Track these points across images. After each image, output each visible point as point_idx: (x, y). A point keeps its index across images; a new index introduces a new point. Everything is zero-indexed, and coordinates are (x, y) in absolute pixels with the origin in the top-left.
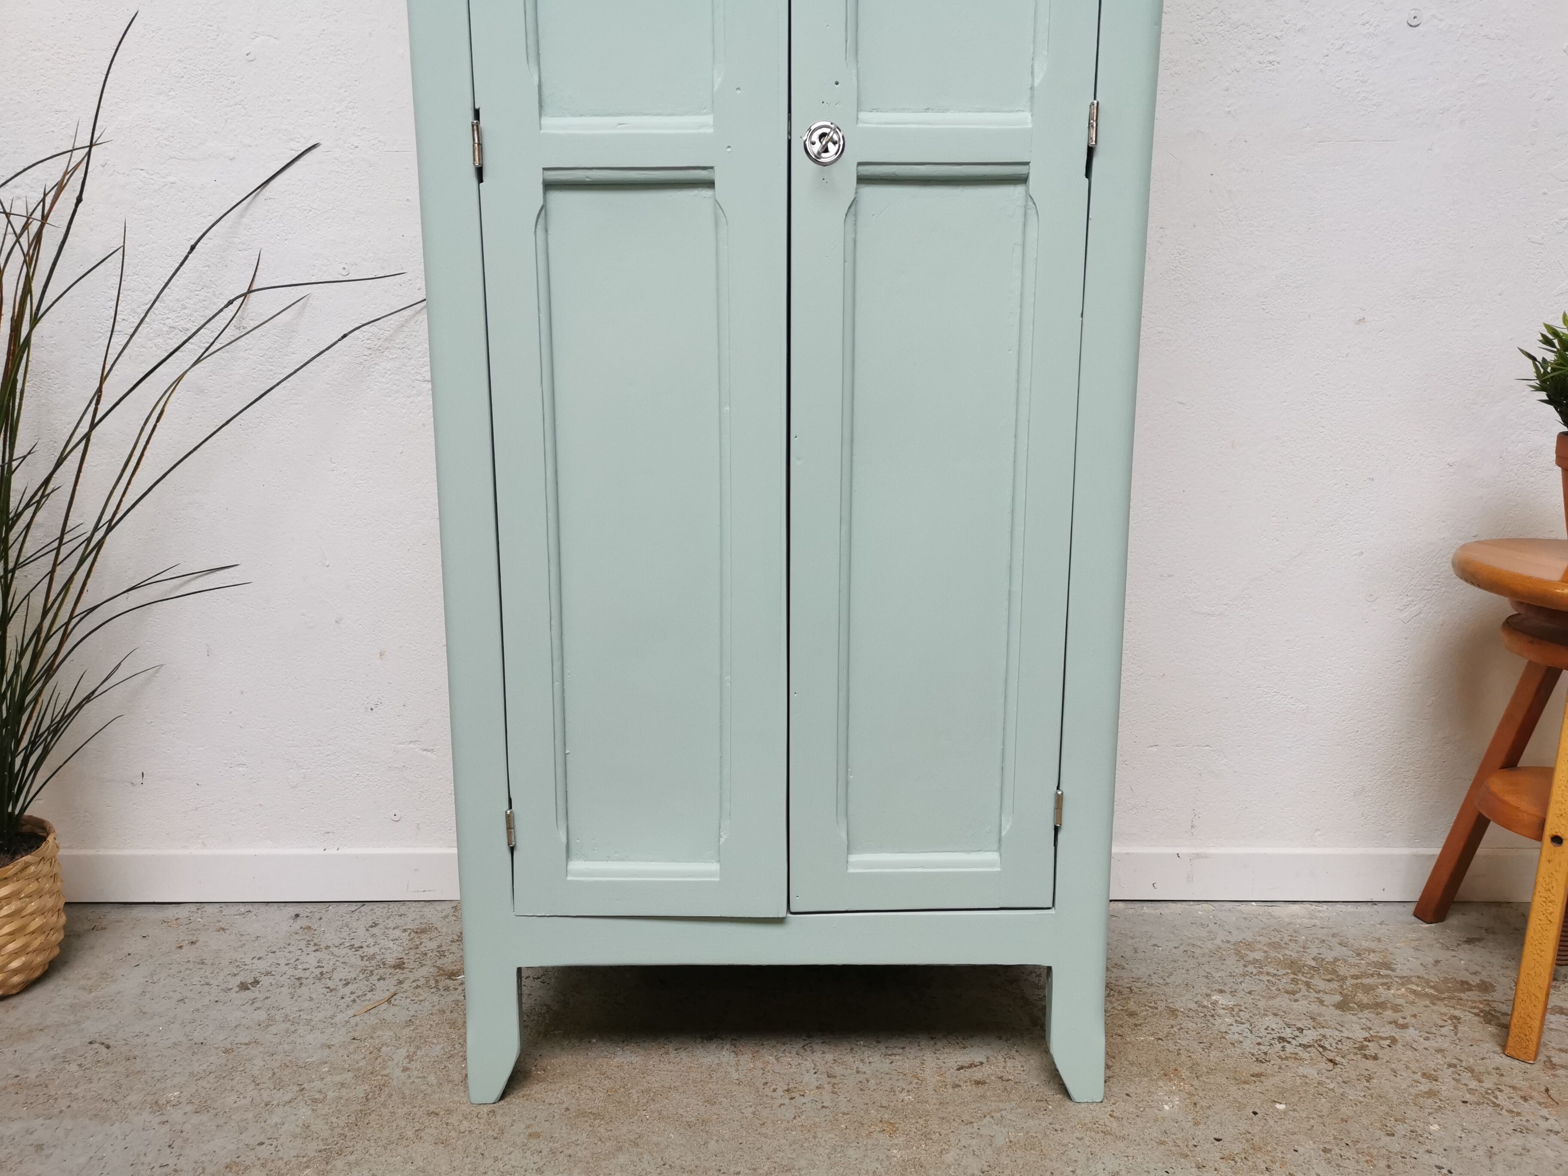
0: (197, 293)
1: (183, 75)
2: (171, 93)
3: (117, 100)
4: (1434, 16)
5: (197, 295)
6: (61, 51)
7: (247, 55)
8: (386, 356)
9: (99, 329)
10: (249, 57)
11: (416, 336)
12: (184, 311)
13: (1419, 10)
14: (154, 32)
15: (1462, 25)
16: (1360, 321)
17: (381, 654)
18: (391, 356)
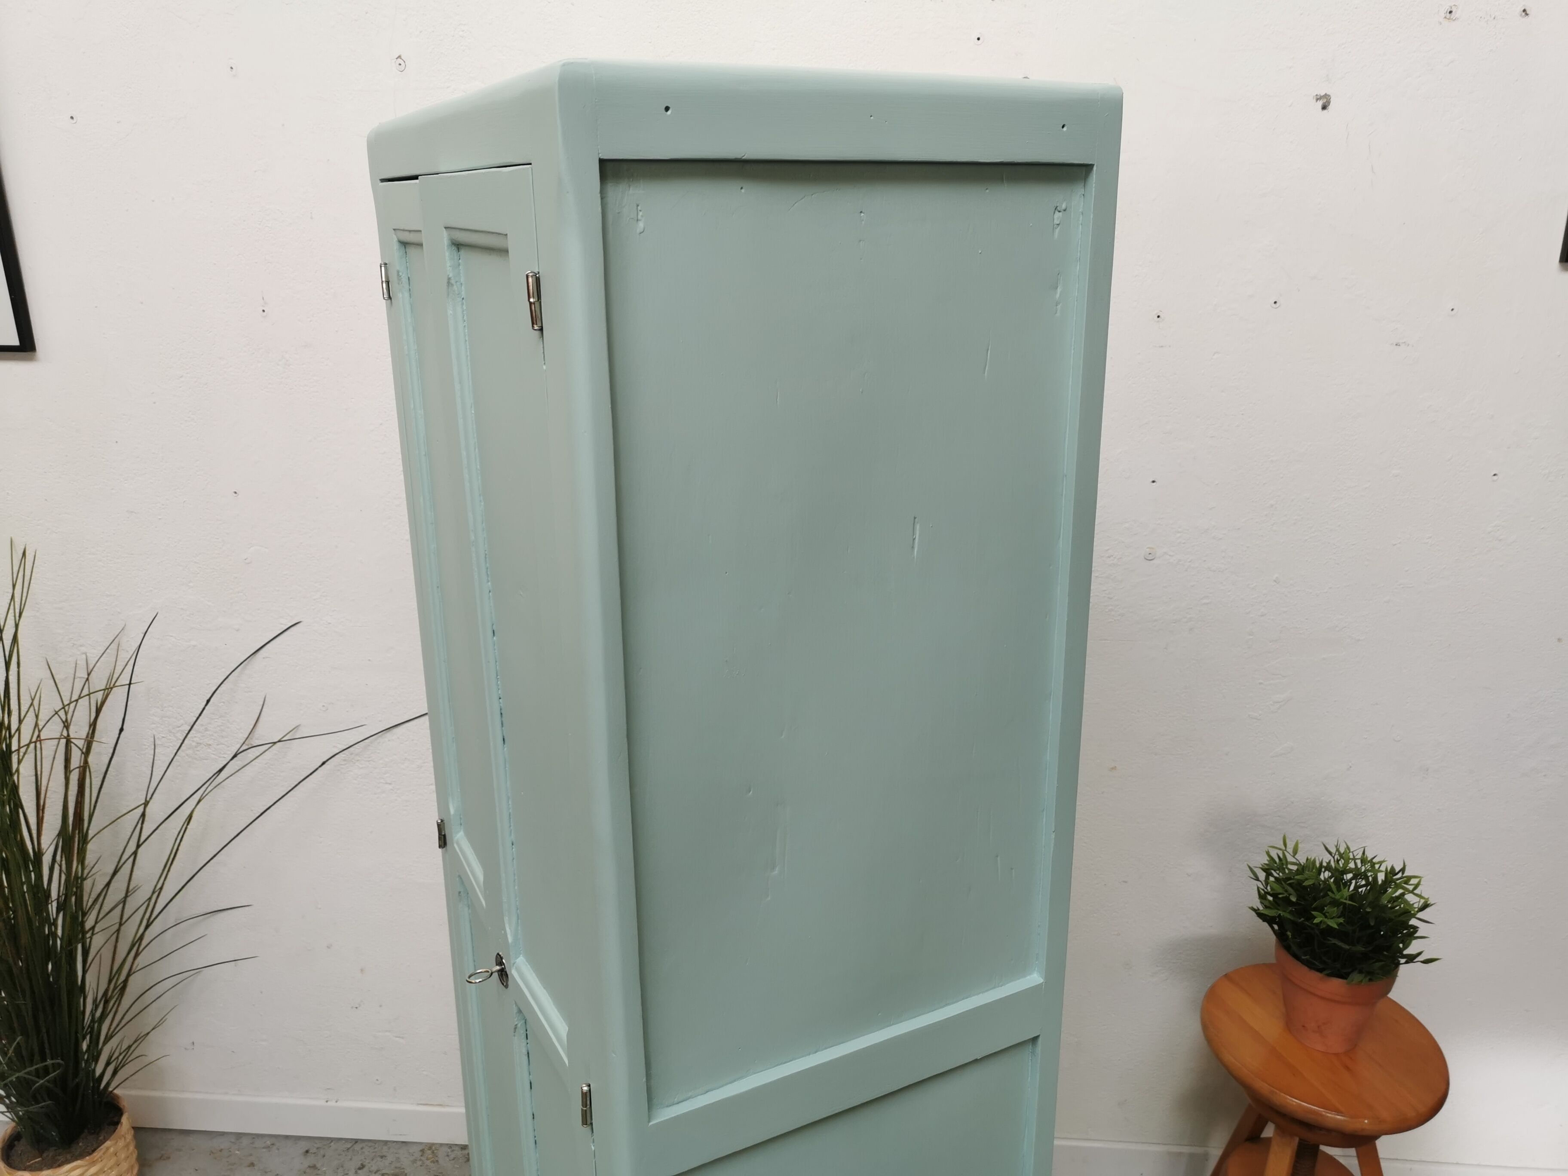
0: (216, 720)
1: (198, 572)
2: (190, 584)
3: (151, 589)
4: (1165, 553)
5: (216, 722)
6: (109, 555)
7: (245, 559)
8: (357, 766)
9: (145, 743)
10: (246, 561)
11: (378, 753)
12: (207, 732)
13: (1152, 548)
14: (175, 542)
15: (1188, 560)
16: (1112, 768)
17: (362, 970)
18: (361, 766)
